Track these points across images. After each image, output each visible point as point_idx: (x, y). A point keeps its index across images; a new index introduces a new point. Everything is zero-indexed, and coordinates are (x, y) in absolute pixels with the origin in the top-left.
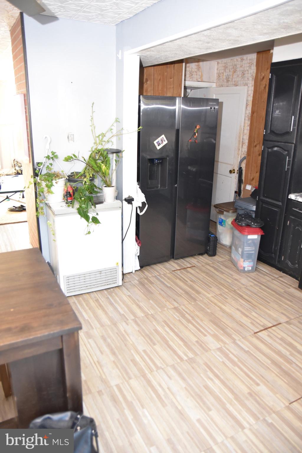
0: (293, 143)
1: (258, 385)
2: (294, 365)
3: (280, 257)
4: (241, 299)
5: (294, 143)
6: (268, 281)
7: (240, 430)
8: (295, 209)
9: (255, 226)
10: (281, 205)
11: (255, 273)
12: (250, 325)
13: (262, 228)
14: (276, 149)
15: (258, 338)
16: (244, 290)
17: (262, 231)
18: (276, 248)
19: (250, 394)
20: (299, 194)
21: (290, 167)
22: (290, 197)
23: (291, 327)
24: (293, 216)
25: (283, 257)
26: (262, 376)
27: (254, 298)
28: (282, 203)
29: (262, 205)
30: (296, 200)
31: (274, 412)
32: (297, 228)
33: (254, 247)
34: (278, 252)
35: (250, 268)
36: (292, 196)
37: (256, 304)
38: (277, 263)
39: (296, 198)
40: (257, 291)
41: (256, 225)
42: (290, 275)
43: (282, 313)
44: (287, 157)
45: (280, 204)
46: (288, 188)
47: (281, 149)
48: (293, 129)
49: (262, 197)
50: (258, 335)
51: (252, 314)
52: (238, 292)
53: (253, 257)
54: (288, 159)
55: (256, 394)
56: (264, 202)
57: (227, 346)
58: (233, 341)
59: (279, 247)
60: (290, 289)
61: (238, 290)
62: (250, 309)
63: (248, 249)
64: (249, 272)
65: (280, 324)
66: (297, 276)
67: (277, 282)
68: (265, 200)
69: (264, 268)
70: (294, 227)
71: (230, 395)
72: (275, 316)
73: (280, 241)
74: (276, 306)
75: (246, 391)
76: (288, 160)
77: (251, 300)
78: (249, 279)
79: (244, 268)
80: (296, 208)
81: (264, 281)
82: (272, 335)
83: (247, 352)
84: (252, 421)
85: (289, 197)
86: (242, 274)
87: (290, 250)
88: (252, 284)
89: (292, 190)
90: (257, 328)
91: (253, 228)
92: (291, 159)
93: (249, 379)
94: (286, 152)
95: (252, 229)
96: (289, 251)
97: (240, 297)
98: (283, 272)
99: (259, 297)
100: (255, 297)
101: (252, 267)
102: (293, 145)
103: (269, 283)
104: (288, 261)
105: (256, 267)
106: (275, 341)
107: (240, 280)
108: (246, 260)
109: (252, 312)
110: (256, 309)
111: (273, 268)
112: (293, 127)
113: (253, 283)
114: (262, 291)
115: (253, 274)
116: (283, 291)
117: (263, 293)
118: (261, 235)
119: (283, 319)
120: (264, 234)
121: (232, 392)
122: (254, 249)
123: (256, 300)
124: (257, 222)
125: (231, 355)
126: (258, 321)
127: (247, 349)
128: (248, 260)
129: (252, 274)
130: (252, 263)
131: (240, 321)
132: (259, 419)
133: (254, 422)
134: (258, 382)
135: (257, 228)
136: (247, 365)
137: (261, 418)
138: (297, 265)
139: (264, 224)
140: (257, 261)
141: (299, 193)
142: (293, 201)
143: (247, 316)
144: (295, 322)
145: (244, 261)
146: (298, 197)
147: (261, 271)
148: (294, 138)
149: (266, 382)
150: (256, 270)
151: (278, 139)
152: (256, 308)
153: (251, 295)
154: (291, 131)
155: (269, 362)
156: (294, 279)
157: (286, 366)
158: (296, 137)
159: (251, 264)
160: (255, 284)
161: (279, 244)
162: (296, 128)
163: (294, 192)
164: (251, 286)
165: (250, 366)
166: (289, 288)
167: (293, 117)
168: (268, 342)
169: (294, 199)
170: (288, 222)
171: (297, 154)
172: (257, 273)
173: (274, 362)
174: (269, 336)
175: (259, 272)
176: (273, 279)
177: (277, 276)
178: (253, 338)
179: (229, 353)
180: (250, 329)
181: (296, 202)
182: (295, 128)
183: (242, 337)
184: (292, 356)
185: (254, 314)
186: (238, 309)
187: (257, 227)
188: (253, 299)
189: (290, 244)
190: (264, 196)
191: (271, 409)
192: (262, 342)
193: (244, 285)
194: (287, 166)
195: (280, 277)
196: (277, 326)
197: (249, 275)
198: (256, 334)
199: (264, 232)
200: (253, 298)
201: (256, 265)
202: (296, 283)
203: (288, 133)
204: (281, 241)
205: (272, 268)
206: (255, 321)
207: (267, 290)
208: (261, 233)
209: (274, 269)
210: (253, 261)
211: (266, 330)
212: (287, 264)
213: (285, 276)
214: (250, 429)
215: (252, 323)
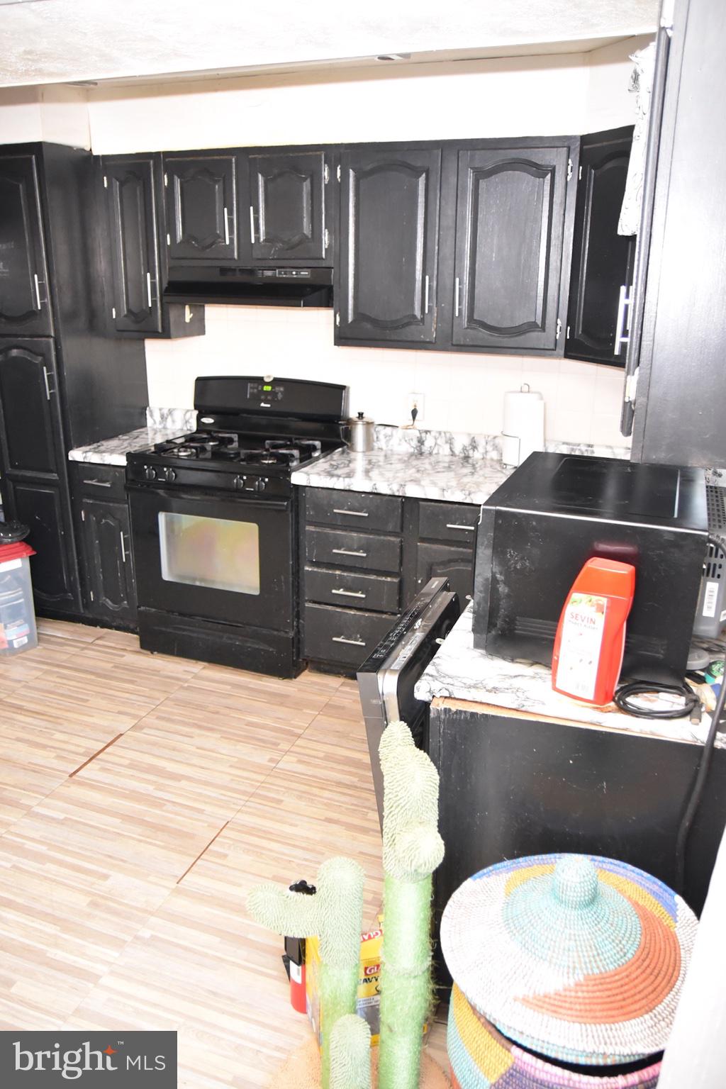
0: (49, 336)
1: (106, 877)
2: (169, 806)
3: (85, 595)
4: (21, 714)
5: (53, 334)
6: (74, 655)
7: (91, 985)
8: (90, 482)
9: (10, 540)
10: (58, 478)
11: (38, 647)
12: (56, 764)
13: (27, 541)
14: (15, 352)
15: (81, 784)
16: (23, 692)
17: (31, 549)
18: (72, 579)
19: (94, 904)
20: (91, 447)
21: (56, 390)
22: (72, 457)
23: (145, 734)
24: (89, 497)
25: (91, 593)
26: (110, 857)
27: (50, 702)
28: (58, 475)
29: (14, 488)
30: (86, 461)
31: (152, 914)
32: (103, 521)
33: (20, 589)
34: (79, 586)
35: (25, 640)
36: (76, 455)
37: (59, 713)
38: (82, 611)
39: (85, 458)
40: (53, 684)
41: (10, 538)
42: (118, 628)
43: (120, 713)
44: (45, 368)
45: (54, 476)
46: (62, 437)
47: (26, 351)
48: (41, 303)
49: (10, 469)
50: (79, 777)
51: (53, 737)
52: (9, 700)
53: (24, 611)
54: (47, 372)
55: (106, 898)
56: (17, 480)
57: (12, 829)
58: (25, 812)
59: (77, 573)
60: (124, 658)
61: (9, 696)
62: (46, 728)
63: (7, 597)
64: (24, 648)
65: (121, 735)
66: (132, 626)
67: (93, 650)
68: (17, 476)
69: (59, 630)
70: (99, 522)
71: (51, 929)
72: (106, 723)
73: (76, 561)
74: (103, 703)
75: (82, 901)
76: (48, 376)
77: (46, 709)
78: (29, 663)
79: (10, 642)
80: (92, 479)
81: (65, 657)
82: (110, 765)
83: (62, 822)
84: (112, 954)
85: (70, 459)
86: (10, 658)
87: (103, 573)
88: (38, 674)
89: (72, 442)
90: (74, 762)
91: (6, 544)
92: (55, 373)
93: (83, 876)
94: (40, 358)
95: (5, 547)
96: (101, 575)
97: (15, 710)
98: (102, 627)
99: (62, 695)
100: (51, 700)
101: (30, 636)
102: (51, 340)
103: (79, 660)
104: (104, 598)
105: (38, 633)
106: (118, 774)
107: (7, 674)
108: (9, 623)
109: (53, 735)
110: (61, 724)
111: (78, 625)
112: (41, 300)
113: (41, 670)
114: (65, 681)
115: (38, 651)
116: (112, 665)
117: (69, 685)
118: (30, 557)
119: (124, 724)
120: (34, 553)
121: (55, 920)
122: (21, 593)
123: (56, 705)
124: (12, 531)
125: (29, 845)
126: (72, 748)
127: (62, 816)
128: (14, 622)
129: (32, 651)
130: (27, 625)
131: (30, 763)
132: (125, 942)
133: (116, 954)
134: (105, 871)
135: (16, 542)
136: (70, 848)
137: (128, 938)
138: (125, 602)
139: (29, 531)
140: (36, 619)
141: (90, 445)
142: (80, 465)
143: (44, 747)
144: (151, 720)
145: (6, 627)
146: (89, 454)
147: (53, 639)
148: (48, 323)
149: (121, 863)
150: (39, 640)
151: (15, 328)
152: (59, 721)
153: (42, 698)
154: (39, 308)
155: (118, 821)
156: (130, 634)
157: (153, 814)
158: (54, 321)
159: (25, 629)
160: (46, 672)
161: (76, 567)
162: (48, 300)
163: (79, 446)
164: (37, 678)
165: (80, 848)
166: (123, 656)
167: (36, 276)
168: (106, 784)
169: (82, 460)
170: (82, 512)
171: (65, 359)
172: (45, 645)
173: (127, 818)
174: (104, 769)
175: (49, 642)
176: (83, 649)
177: (90, 640)
178: (69, 787)
179: (23, 841)
180: (60, 771)
181: (86, 465)
182: (46, 300)
183: (43, 794)
184: (161, 790)
185: (58, 736)
186: (18, 740)
187: (15, 540)
188: (48, 706)
189: (98, 561)
190: (13, 466)
191: (145, 911)
192: (92, 787)
193: (20, 681)
194: (50, 390)
195: (97, 639)
196: (115, 743)
197: (27, 656)
198: (74, 777)
199: (34, 549)
200: (48, 704)
201: (37, 628)
202: (133, 640)
203: (33, 314)
204: (78, 559)
205: (74, 624)
206: (64, 750)
207: (76, 674)
208: (28, 552)
209: (81, 625)
210: (26, 621)
211: (94, 761)
212: (104, 605)
213: (106, 633)
214: (112, 973)
215: (59, 757)
